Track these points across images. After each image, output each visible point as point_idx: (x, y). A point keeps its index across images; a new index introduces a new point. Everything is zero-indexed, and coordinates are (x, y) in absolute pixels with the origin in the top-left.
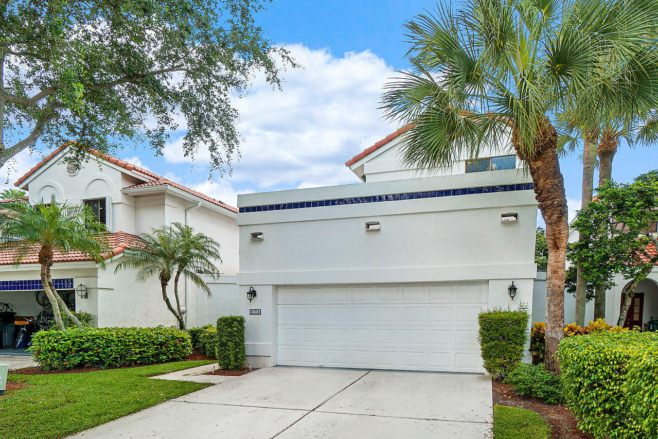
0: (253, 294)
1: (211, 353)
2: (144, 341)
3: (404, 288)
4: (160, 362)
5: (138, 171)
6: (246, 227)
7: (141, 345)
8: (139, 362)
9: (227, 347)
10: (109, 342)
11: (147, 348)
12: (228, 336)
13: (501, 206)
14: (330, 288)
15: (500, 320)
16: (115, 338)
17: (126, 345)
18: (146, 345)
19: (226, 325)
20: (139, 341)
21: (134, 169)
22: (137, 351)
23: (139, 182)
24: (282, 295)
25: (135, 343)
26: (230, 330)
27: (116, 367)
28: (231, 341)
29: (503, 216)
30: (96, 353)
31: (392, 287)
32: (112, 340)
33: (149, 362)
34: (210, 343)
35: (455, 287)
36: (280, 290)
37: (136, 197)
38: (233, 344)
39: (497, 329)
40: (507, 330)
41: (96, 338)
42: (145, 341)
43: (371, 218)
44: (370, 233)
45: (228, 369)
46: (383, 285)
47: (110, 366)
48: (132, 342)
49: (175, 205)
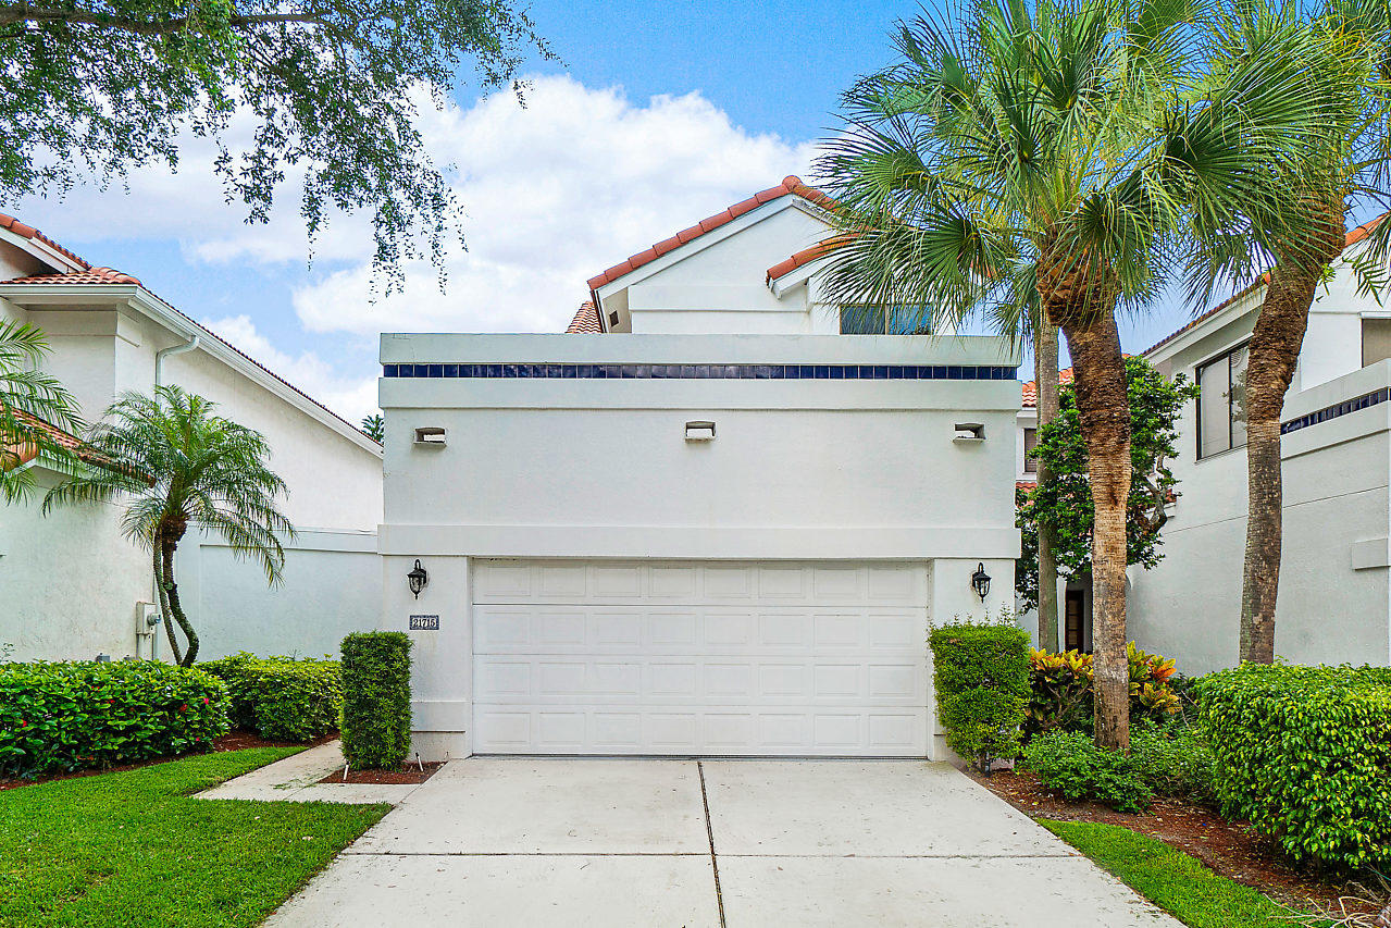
0: (419, 577)
1: (275, 729)
2: (134, 698)
3: (762, 571)
4: (170, 755)
5: (45, 240)
6: (400, 412)
7: (130, 711)
8: (119, 757)
9: (377, 712)
10: (56, 703)
11: (142, 718)
12: (378, 683)
13: (953, 408)
14: (599, 567)
15: (985, 643)
16: (66, 691)
17: (94, 712)
18: (140, 709)
19: (375, 655)
20: (125, 699)
21: (38, 234)
22: (122, 725)
23: (40, 270)
24: (488, 580)
25: (116, 704)
26: (383, 666)
27: (67, 774)
28: (388, 696)
29: (958, 428)
30: (19, 734)
31: (738, 568)
32: (59, 698)
33: (143, 756)
34: (272, 701)
35: (864, 572)
36: (480, 570)
37: (28, 308)
38: (391, 703)
39: (980, 664)
40: (997, 665)
41: (21, 693)
42: (137, 698)
43: (698, 413)
44: (694, 445)
45: (377, 766)
46: (719, 565)
47: (53, 772)
48: (109, 701)
49: (136, 338)
